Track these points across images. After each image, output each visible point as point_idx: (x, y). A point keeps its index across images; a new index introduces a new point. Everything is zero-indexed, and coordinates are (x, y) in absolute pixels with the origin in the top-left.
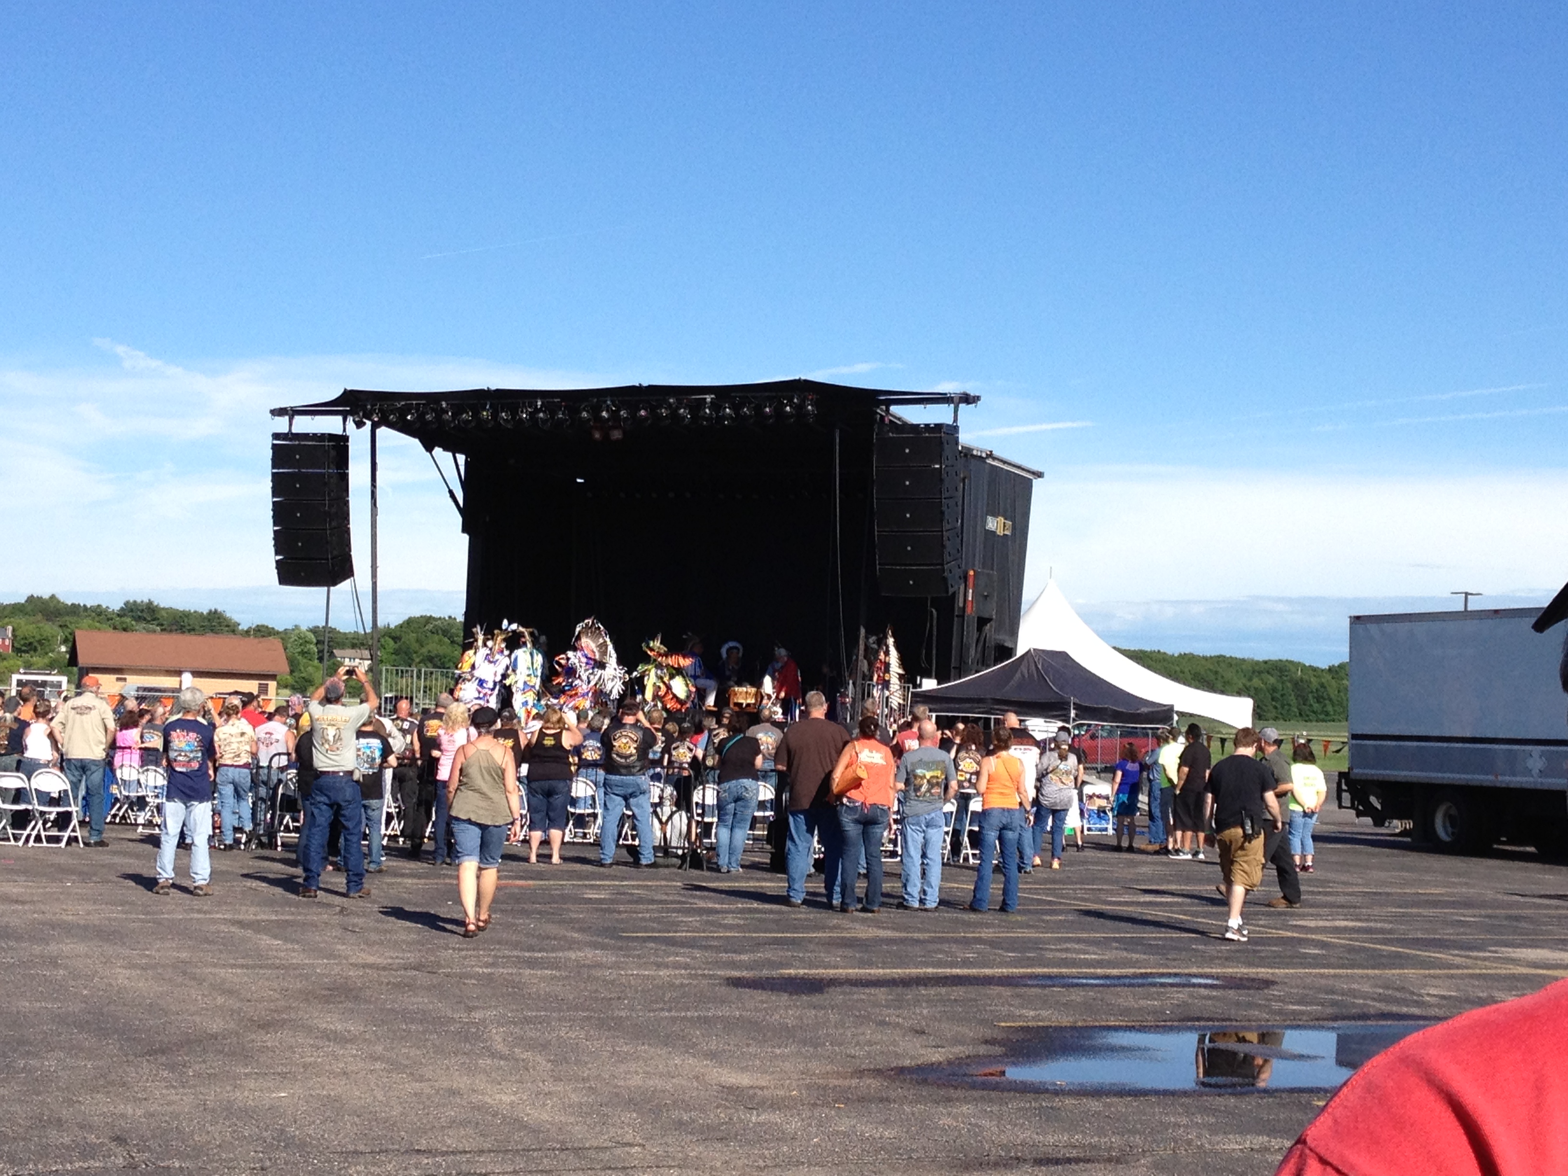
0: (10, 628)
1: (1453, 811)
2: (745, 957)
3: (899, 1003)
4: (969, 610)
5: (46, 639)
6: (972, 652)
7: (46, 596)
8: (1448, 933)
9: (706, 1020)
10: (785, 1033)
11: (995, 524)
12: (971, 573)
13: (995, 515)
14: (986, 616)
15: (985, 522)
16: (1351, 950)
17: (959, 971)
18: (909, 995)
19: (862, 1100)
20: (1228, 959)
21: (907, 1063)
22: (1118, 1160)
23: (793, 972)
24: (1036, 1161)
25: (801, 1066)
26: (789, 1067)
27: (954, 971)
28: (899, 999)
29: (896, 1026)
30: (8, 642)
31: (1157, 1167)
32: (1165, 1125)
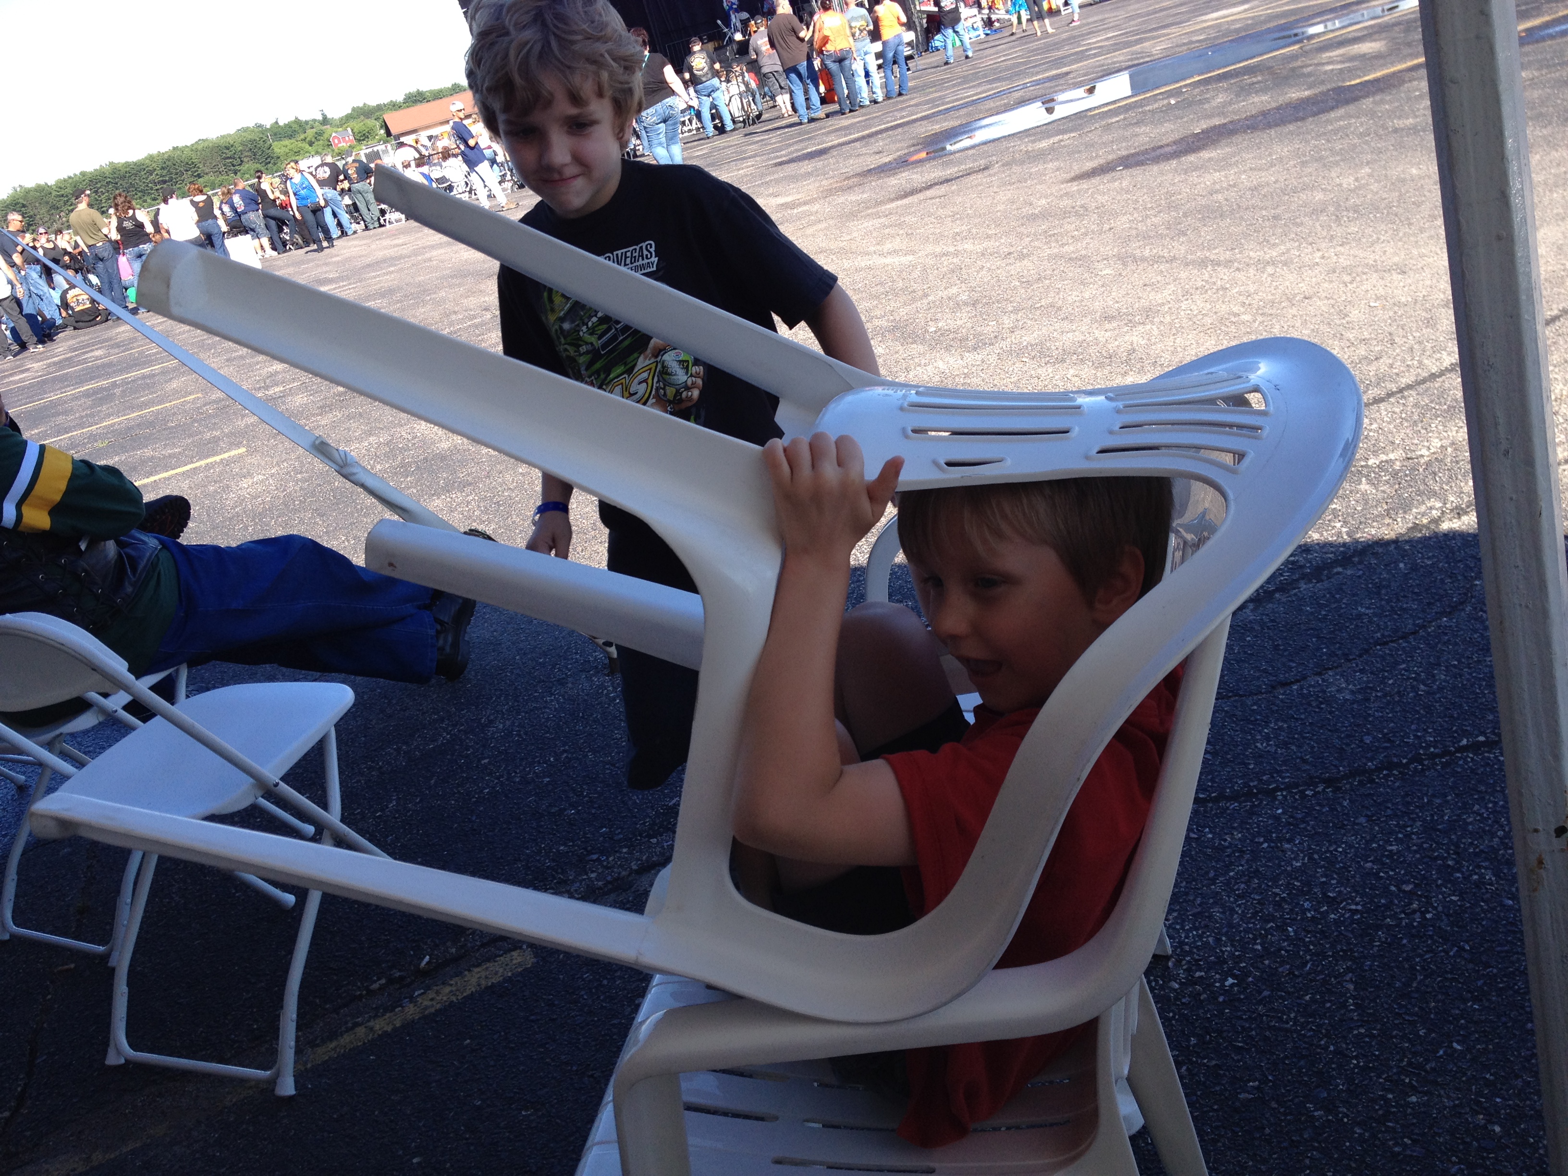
0: (349, 130)
2: (783, 152)
3: (867, 144)
5: (371, 130)
7: (361, 105)
8: (1170, 20)
9: (767, 183)
10: (808, 175)
16: (1116, 44)
17: (899, 122)
18: (872, 140)
19: (850, 188)
20: (1046, 70)
21: (872, 166)
22: (984, 169)
23: (809, 150)
24: (941, 183)
25: (817, 185)
26: (811, 187)
27: (896, 123)
28: (867, 143)
29: (866, 154)
30: (351, 137)
31: (1003, 165)
32: (1008, 148)
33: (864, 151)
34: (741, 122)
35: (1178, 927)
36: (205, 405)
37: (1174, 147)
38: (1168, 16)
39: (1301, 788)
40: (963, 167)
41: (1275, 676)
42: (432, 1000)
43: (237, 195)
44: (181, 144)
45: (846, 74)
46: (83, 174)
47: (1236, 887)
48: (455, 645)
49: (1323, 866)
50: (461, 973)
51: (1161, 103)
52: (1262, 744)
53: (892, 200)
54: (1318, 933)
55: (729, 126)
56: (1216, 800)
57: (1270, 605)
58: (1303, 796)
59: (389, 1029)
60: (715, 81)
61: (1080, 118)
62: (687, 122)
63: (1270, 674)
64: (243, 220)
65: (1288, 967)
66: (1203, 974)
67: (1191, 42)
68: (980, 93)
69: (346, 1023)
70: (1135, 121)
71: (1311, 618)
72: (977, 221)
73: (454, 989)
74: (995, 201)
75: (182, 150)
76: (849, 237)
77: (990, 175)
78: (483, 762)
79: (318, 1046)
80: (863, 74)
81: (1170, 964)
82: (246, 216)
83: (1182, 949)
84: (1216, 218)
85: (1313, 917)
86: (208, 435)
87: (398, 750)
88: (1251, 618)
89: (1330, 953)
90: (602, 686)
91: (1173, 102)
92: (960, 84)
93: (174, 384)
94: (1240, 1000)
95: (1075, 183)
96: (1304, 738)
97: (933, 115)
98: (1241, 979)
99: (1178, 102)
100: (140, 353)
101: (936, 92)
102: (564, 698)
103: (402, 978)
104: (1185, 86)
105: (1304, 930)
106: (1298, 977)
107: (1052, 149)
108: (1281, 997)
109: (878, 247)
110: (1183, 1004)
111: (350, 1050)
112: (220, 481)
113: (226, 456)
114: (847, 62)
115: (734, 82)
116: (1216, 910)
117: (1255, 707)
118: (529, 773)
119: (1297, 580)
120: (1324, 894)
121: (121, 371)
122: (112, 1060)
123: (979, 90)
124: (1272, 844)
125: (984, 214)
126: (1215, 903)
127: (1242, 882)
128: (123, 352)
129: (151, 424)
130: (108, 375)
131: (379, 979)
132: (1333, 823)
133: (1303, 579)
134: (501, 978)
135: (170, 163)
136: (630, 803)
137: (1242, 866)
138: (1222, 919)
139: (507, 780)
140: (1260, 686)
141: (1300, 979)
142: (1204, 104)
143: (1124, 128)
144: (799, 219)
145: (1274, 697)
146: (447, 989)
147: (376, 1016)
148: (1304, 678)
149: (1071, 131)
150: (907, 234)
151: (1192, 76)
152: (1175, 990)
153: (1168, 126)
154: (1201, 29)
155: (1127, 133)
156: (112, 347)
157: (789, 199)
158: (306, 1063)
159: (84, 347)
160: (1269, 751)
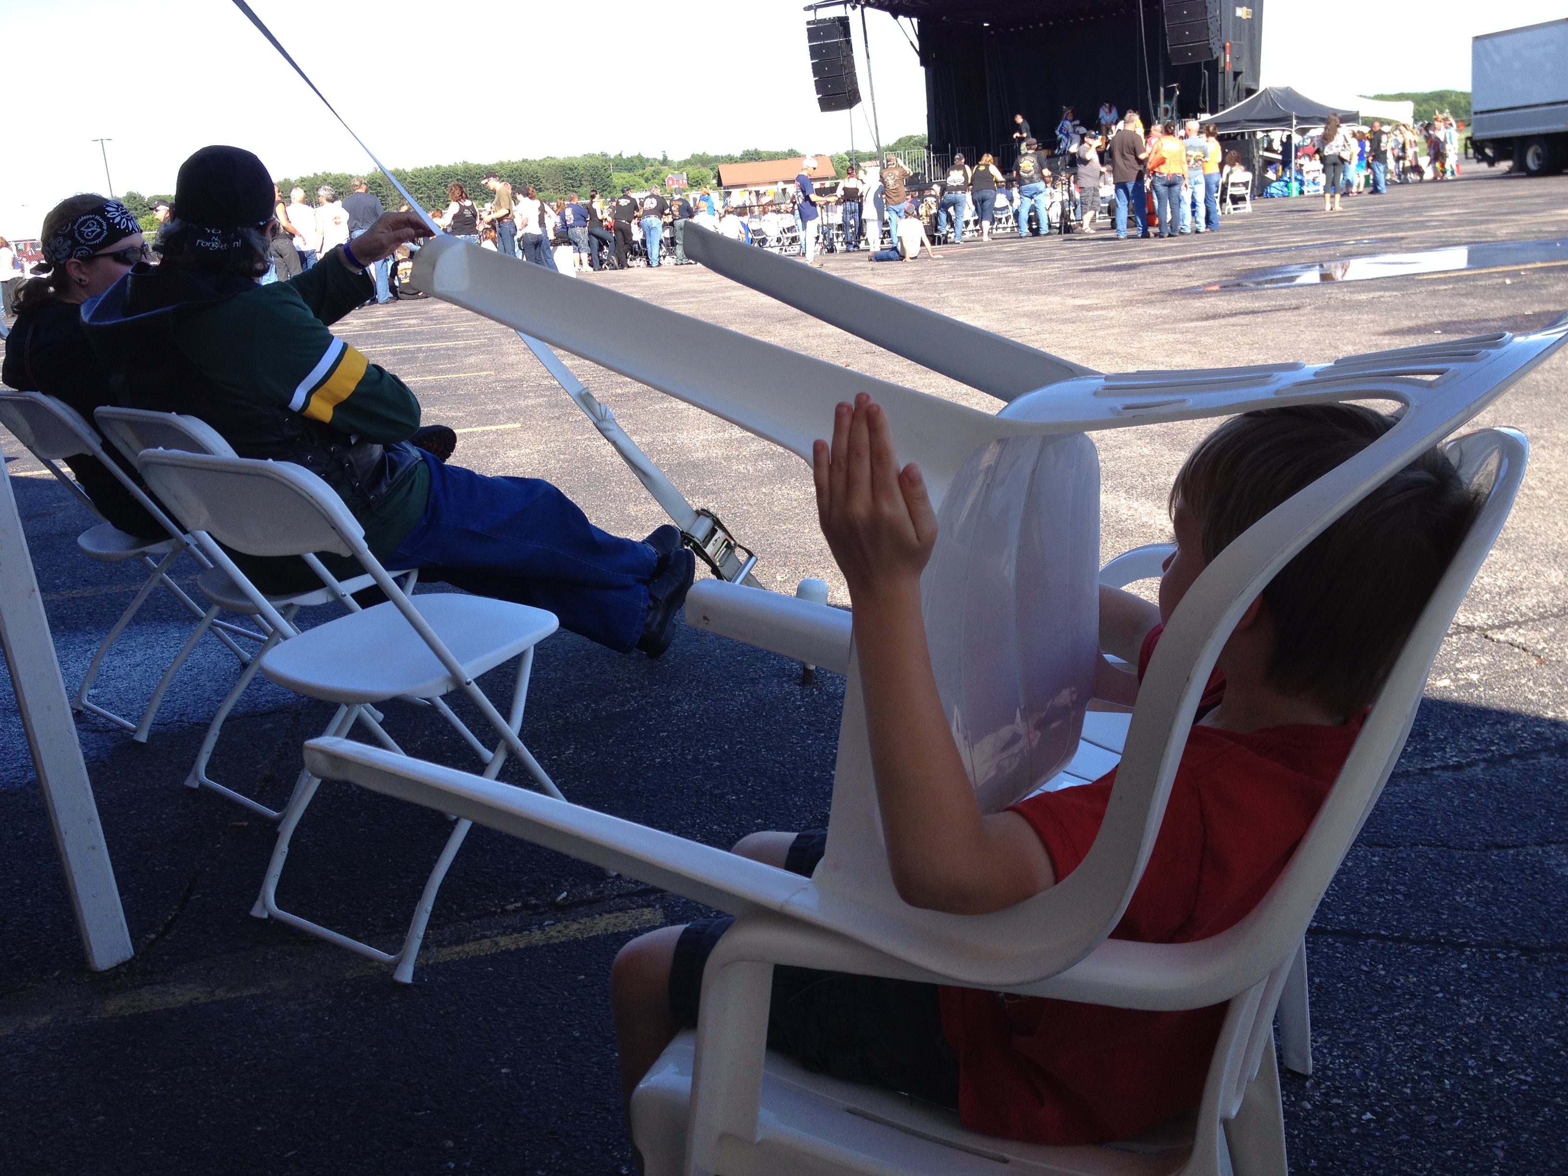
0: (685, 174)
1: (1540, 151)
2: (1092, 261)
4: (1227, 68)
5: (705, 178)
6: (1231, 93)
7: (701, 153)
9: (1069, 284)
10: (1113, 284)
11: (1242, 12)
12: (1228, 44)
13: (1241, 6)
14: (1238, 70)
15: (1234, 12)
16: (1459, 221)
17: (1216, 253)
18: (1185, 264)
19: (1152, 302)
20: (1380, 232)
21: (1179, 287)
22: (1294, 309)
23: (1119, 263)
24: (1246, 313)
25: (1119, 294)
26: (1113, 295)
27: (1213, 253)
28: (1179, 266)
29: (1175, 275)
30: (685, 182)
31: (1316, 308)
32: (1324, 294)
33: (1174, 272)
34: (1056, 228)
35: (1325, 1051)
36: (495, 382)
37: (1500, 323)
38: (1523, 204)
39: (1493, 949)
40: (1274, 303)
41: (1493, 837)
42: (559, 932)
43: (570, 209)
44: (530, 158)
45: (1173, 199)
46: (438, 167)
47: (1398, 1028)
48: (663, 624)
49: (1499, 1030)
50: (592, 915)
51: (1494, 281)
52: (1461, 898)
53: (1192, 320)
54: (1477, 1092)
55: (1044, 229)
56: (1398, 940)
57: (1503, 769)
58: (1494, 957)
59: (513, 947)
60: (1041, 185)
61: (1407, 280)
62: (1004, 220)
63: (1488, 834)
64: (570, 233)
65: (1435, 1117)
66: (1340, 1102)
67: (1540, 231)
68: (1307, 241)
69: (475, 933)
70: (1464, 292)
71: (1546, 789)
72: (1275, 353)
73: (582, 927)
74: (1299, 339)
75: (530, 163)
76: (1139, 345)
77: (1299, 315)
78: (661, 734)
79: (444, 946)
80: (1189, 201)
81: (1308, 1084)
82: (573, 230)
83: (1324, 1074)
84: (1531, 395)
85: (1475, 1076)
86: (490, 407)
87: (587, 707)
88: (1481, 776)
89: (1485, 1116)
90: (791, 693)
91: (1508, 282)
92: (1288, 230)
93: (472, 360)
94: (1374, 1136)
95: (1388, 337)
96: (1508, 902)
97: (1253, 252)
98: (1380, 1118)
99: (1513, 283)
100: (449, 328)
101: (1261, 232)
102: (752, 696)
103: (536, 906)
104: (1525, 270)
105: (1463, 1087)
106: (1443, 1129)
107: (1370, 302)
108: (1420, 1145)
109: (1167, 359)
110: (1311, 1125)
111: (472, 957)
112: (491, 447)
113: (501, 427)
114: (1176, 188)
115: (1059, 189)
116: (1370, 1044)
117: (1463, 862)
118: (702, 753)
119: (1539, 751)
120: (1494, 1058)
121: (429, 340)
122: (257, 912)
123: (1307, 238)
124: (1448, 996)
125: (1285, 349)
126: (1371, 1038)
127: (1405, 1024)
128: (436, 325)
129: (442, 388)
130: (417, 341)
131: (516, 901)
132: (1521, 991)
133: (1545, 751)
134: (628, 929)
135: (517, 173)
136: (790, 802)
137: (1410, 1009)
138: (1374, 1054)
139: (679, 755)
140: (1473, 843)
141: (1446, 1133)
142: (1541, 289)
143: (1451, 297)
144: (1093, 321)
145: (1486, 856)
146: (575, 926)
147: (503, 934)
148: (1524, 845)
149: (1394, 289)
150: (1200, 353)
151: (1534, 262)
152: (1307, 1110)
153: (1498, 303)
154: (1554, 222)
155: (1453, 302)
156: (426, 319)
157: (1087, 302)
158: (428, 960)
159: (400, 315)
160: (1466, 906)
